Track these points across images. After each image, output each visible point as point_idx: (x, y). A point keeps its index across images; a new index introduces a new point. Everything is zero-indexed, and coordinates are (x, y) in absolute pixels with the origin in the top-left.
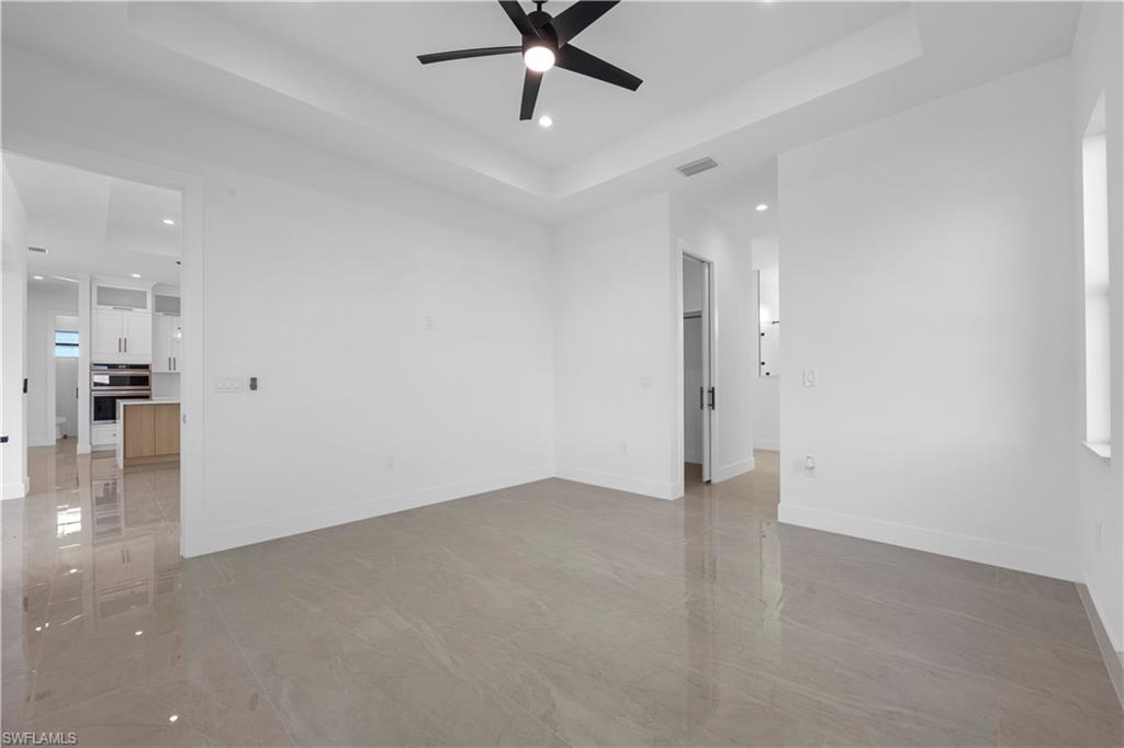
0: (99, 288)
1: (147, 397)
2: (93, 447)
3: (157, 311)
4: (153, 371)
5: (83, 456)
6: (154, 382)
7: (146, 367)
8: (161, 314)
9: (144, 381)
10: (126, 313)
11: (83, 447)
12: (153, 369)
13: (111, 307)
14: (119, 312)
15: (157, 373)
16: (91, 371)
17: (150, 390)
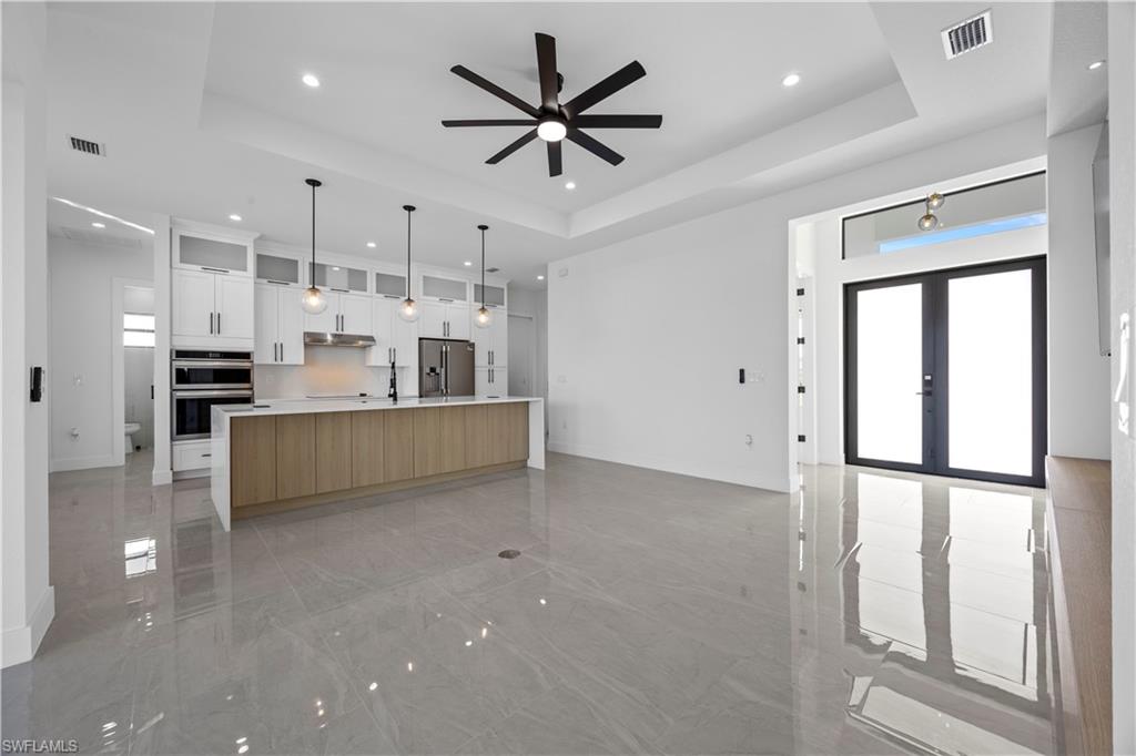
0: (182, 237)
1: (247, 400)
2: (174, 473)
3: (259, 276)
4: (255, 362)
5: (160, 487)
6: (256, 376)
7: (246, 356)
8: (265, 281)
9: (243, 376)
10: (219, 277)
11: (161, 474)
12: (257, 359)
13: (199, 268)
14: (210, 276)
15: (259, 365)
16: (172, 360)
17: (251, 389)
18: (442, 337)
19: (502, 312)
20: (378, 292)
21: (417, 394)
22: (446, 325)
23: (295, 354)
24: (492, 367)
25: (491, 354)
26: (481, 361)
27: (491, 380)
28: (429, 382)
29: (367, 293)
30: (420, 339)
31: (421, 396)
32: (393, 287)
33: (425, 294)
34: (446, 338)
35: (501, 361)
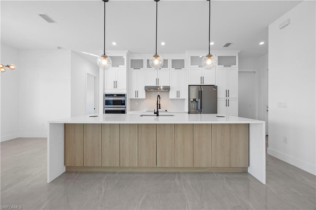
1: (124, 112)
3: (131, 67)
4: (127, 98)
7: (123, 95)
8: (133, 68)
9: (123, 103)
10: (117, 68)
14: (114, 68)
16: (104, 97)
17: (126, 107)
18: (200, 84)
19: (235, 69)
20: (172, 67)
21: (187, 111)
22: (202, 79)
23: (142, 95)
24: (228, 98)
25: (227, 92)
26: (221, 95)
27: (227, 104)
28: (194, 105)
29: (168, 68)
30: (189, 86)
31: (189, 113)
32: (178, 64)
33: (191, 65)
34: (202, 84)
35: (234, 95)
